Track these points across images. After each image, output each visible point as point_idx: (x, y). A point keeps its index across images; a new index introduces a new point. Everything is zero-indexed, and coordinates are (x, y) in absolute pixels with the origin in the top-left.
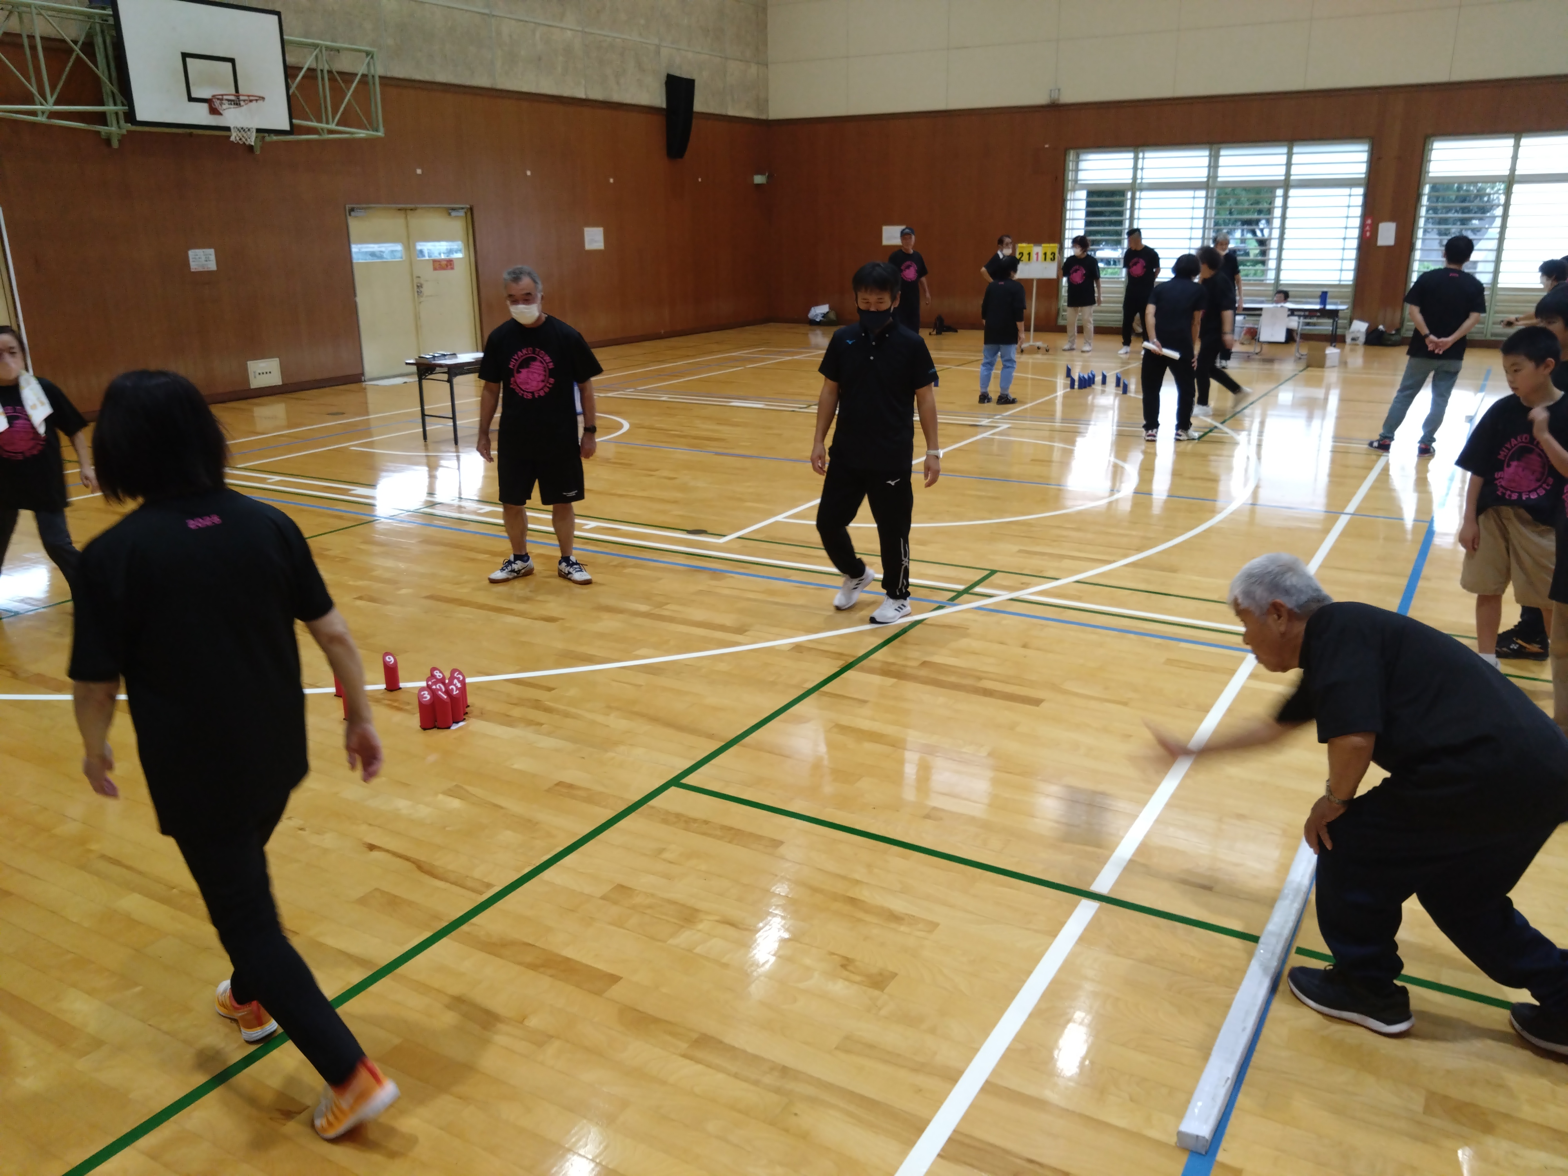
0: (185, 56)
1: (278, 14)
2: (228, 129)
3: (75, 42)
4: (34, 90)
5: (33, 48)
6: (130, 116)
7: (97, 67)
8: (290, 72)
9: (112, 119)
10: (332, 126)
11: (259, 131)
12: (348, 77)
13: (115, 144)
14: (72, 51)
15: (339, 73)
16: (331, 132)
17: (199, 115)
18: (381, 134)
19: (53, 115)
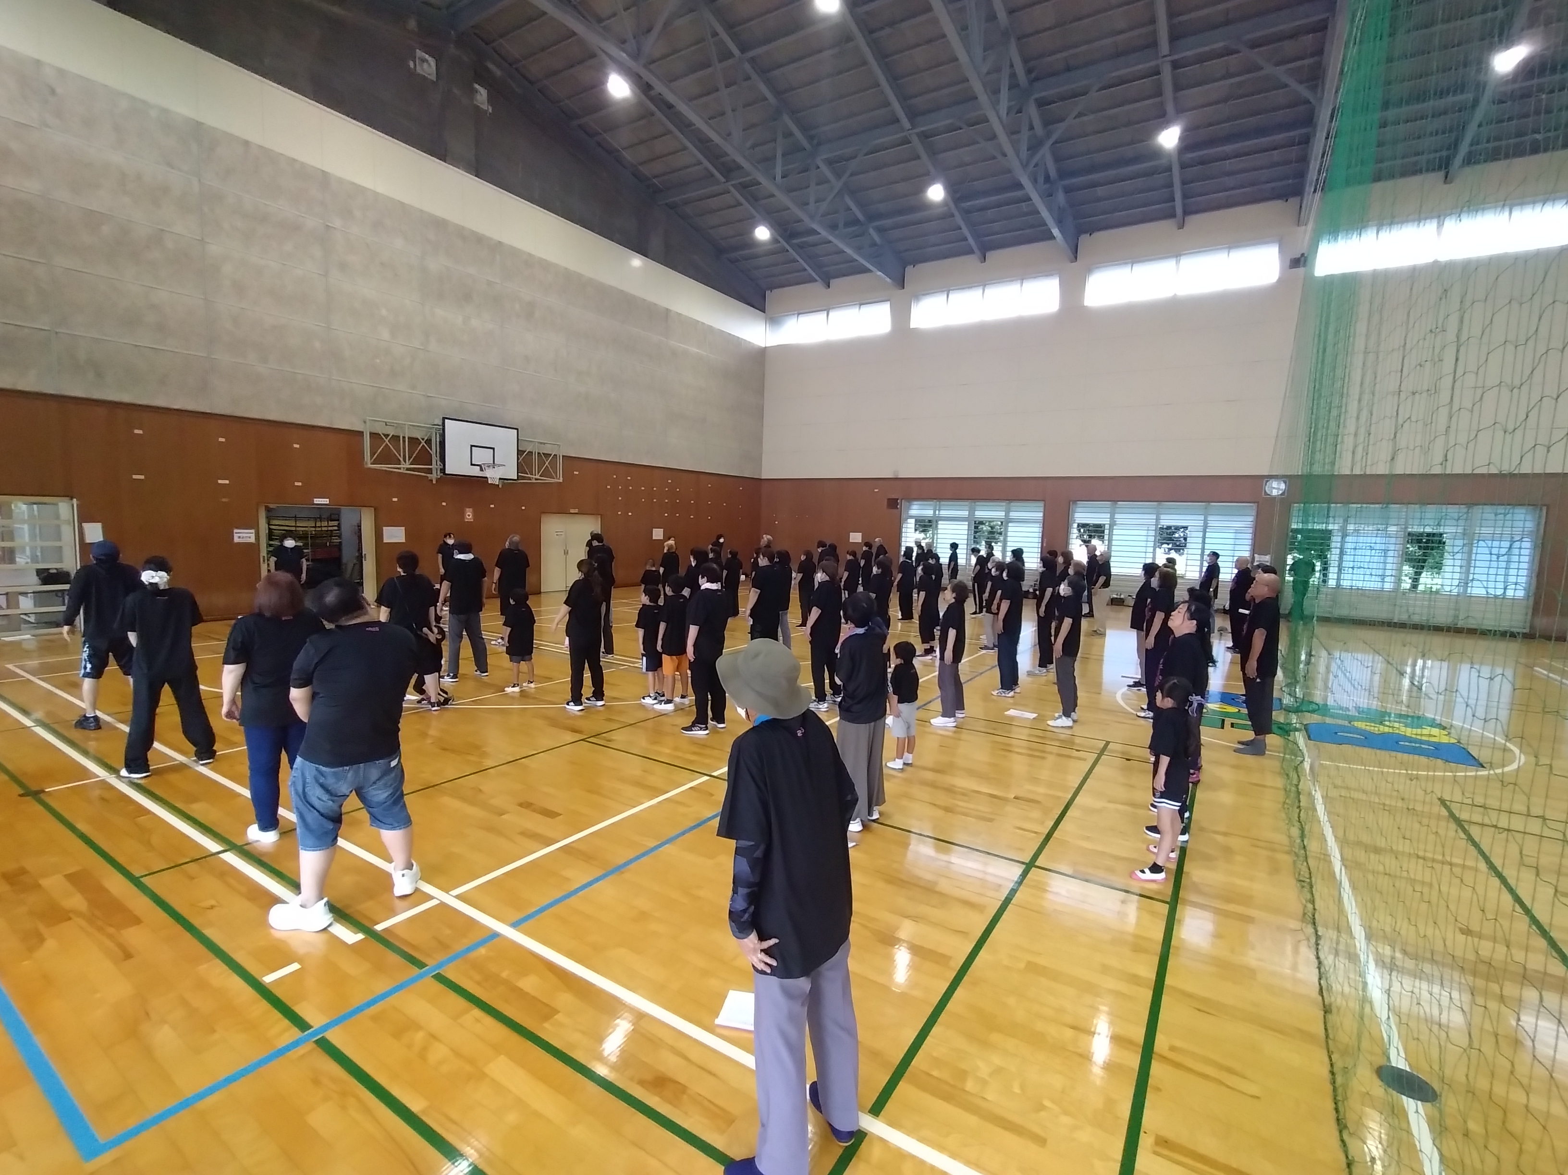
0: (472, 446)
1: (517, 429)
2: (486, 478)
3: (423, 439)
4: (401, 459)
5: (404, 441)
6: (443, 470)
7: (431, 449)
8: (520, 452)
9: (434, 472)
10: (537, 477)
11: (500, 479)
12: (547, 455)
13: (434, 482)
14: (421, 442)
15: (543, 454)
16: (536, 479)
17: (475, 472)
18: (561, 480)
19: (408, 469)
